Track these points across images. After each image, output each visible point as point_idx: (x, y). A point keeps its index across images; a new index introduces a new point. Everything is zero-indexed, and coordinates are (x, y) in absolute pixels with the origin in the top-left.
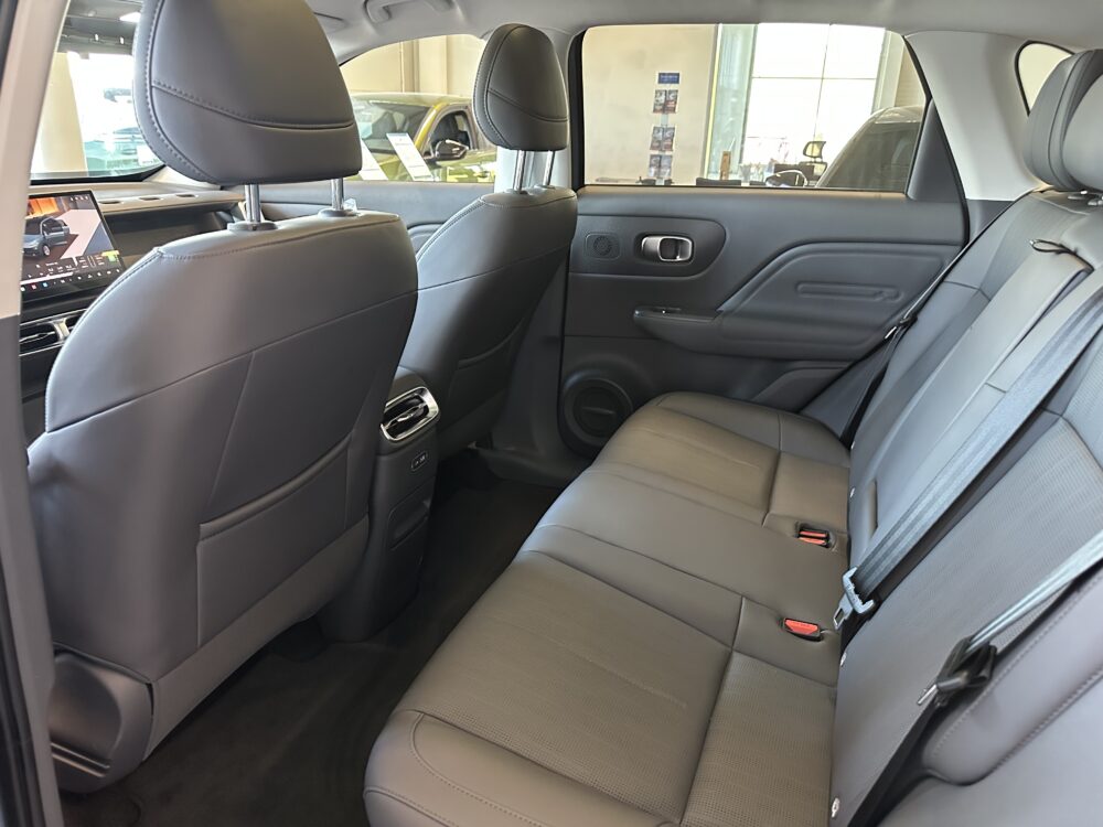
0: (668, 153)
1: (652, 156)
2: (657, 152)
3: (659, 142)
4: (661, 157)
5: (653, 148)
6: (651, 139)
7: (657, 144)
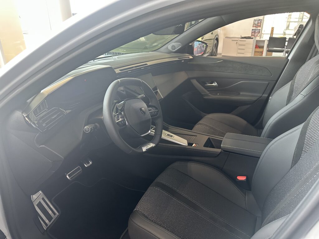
0: (259, 28)
1: (253, 30)
2: (254, 28)
3: (256, 24)
4: (255, 29)
5: (253, 27)
6: (253, 23)
7: (255, 26)
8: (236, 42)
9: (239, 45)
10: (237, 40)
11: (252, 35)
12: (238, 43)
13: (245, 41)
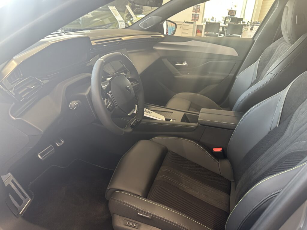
0: (198, 13)
1: (193, 14)
2: (194, 13)
3: (196, 9)
4: (196, 14)
5: (193, 11)
7: (194, 10)
8: (180, 26)
9: (183, 29)
10: (181, 25)
11: (192, 20)
12: (182, 27)
13: (188, 25)
